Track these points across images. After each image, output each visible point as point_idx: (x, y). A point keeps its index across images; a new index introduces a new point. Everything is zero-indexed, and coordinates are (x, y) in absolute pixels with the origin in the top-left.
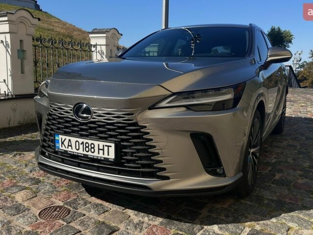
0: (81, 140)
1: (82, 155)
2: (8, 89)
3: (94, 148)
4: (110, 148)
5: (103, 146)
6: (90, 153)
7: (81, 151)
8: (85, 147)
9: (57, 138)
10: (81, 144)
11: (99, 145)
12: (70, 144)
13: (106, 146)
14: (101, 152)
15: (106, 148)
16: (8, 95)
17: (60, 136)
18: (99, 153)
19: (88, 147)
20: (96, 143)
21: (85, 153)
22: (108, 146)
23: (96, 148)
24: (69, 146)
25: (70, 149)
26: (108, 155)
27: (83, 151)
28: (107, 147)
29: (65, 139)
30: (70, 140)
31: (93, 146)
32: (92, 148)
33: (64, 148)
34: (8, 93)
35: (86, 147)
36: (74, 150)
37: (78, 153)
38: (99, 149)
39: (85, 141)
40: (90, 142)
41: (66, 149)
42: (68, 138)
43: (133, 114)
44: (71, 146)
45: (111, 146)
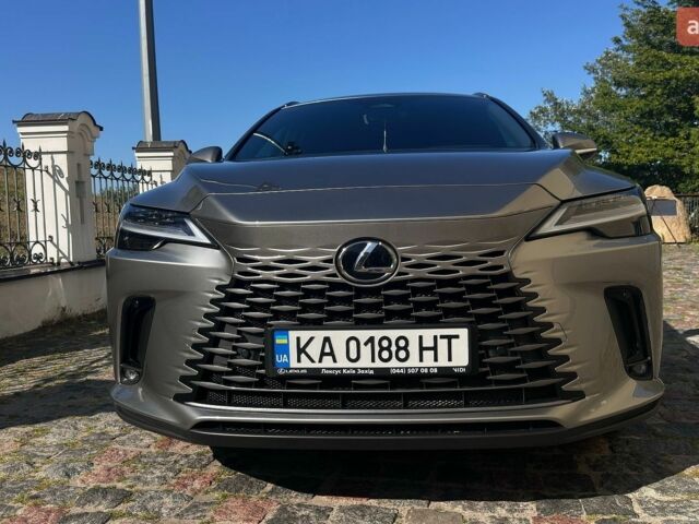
0: (363, 335)
1: (372, 372)
2: (59, 251)
3: (405, 348)
4: (453, 341)
5: (435, 337)
6: (394, 363)
7: (365, 362)
8: (377, 349)
9: (279, 341)
10: (366, 344)
11: (421, 337)
12: (327, 350)
13: (442, 337)
14: (428, 355)
15: (443, 344)
16: (59, 263)
17: (291, 333)
18: (421, 360)
19: (388, 349)
20: (412, 335)
21: (379, 364)
22: (449, 338)
23: (414, 348)
24: (323, 354)
25: (327, 362)
26: (450, 359)
27: (373, 361)
28: (446, 341)
29: (312, 339)
30: (327, 340)
31: (402, 343)
32: (399, 348)
33: (305, 363)
34: (59, 259)
35: (382, 349)
36: (343, 363)
37: (356, 369)
38: (422, 349)
39: (378, 334)
40: (393, 334)
41: (317, 365)
42: (320, 335)
43: (501, 253)
44: (332, 354)
45: (457, 337)
